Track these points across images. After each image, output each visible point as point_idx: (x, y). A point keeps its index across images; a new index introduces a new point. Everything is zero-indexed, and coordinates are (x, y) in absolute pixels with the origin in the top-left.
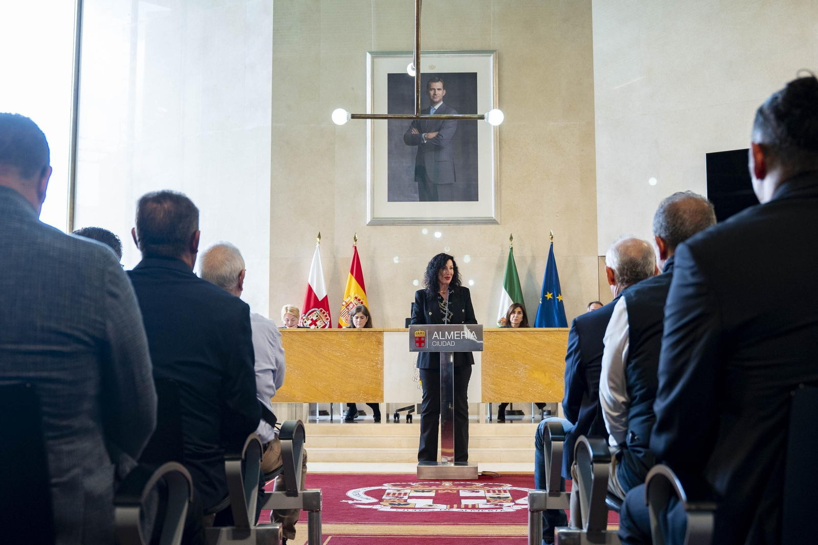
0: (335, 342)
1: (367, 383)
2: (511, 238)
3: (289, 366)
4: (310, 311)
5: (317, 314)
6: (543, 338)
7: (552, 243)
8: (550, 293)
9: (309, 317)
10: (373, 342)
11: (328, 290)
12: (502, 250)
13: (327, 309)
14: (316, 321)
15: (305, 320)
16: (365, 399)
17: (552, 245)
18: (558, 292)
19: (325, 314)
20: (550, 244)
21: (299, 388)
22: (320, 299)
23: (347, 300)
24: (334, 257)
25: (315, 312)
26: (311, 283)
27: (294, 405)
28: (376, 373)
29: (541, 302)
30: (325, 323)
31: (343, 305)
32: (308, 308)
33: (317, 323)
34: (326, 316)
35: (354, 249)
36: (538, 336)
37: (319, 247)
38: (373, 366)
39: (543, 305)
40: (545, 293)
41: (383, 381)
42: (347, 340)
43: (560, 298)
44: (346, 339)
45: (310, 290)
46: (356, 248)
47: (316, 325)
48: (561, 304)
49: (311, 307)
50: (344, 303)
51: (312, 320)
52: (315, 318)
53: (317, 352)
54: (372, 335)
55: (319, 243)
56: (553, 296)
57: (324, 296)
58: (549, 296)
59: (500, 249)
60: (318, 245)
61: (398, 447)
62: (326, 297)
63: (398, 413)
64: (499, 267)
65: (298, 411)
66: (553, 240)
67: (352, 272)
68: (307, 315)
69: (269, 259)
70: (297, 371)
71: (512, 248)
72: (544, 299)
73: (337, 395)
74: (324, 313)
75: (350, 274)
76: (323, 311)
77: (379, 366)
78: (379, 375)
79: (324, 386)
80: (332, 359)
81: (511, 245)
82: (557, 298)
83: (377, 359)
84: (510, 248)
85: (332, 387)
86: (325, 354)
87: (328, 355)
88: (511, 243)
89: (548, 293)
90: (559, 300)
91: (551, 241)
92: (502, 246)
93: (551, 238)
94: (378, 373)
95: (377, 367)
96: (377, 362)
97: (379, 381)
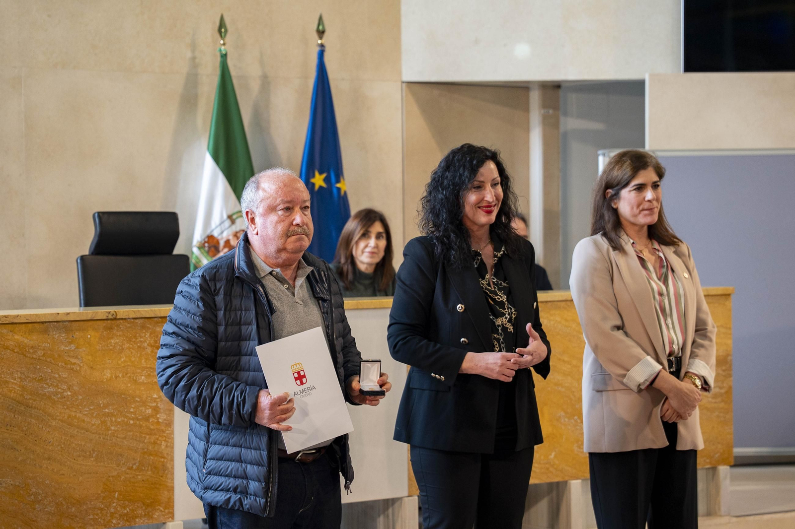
0: (40, 353)
1: (131, 468)
2: (222, 28)
7: (322, 46)
8: (320, 174)
10: (144, 348)
12: (194, 58)
16: (126, 514)
17: (322, 53)
18: (339, 173)
28: (153, 439)
38: (147, 419)
40: (310, 173)
41: (172, 460)
42: (73, 347)
43: (342, 186)
44: (70, 343)
48: (344, 201)
54: (143, 327)
56: (327, 180)
58: (319, 181)
59: (189, 55)
71: (226, 55)
77: (162, 418)
78: (163, 444)
79: (11, 487)
80: (34, 406)
81: (224, 44)
82: (338, 185)
83: (157, 397)
84: (218, 55)
85: (34, 490)
86: (11, 391)
87: (22, 395)
88: (222, 42)
89: (317, 174)
90: (342, 193)
91: (319, 42)
92: (193, 46)
93: (321, 33)
94: (160, 438)
95: (158, 419)
96: (157, 404)
97: (162, 460)
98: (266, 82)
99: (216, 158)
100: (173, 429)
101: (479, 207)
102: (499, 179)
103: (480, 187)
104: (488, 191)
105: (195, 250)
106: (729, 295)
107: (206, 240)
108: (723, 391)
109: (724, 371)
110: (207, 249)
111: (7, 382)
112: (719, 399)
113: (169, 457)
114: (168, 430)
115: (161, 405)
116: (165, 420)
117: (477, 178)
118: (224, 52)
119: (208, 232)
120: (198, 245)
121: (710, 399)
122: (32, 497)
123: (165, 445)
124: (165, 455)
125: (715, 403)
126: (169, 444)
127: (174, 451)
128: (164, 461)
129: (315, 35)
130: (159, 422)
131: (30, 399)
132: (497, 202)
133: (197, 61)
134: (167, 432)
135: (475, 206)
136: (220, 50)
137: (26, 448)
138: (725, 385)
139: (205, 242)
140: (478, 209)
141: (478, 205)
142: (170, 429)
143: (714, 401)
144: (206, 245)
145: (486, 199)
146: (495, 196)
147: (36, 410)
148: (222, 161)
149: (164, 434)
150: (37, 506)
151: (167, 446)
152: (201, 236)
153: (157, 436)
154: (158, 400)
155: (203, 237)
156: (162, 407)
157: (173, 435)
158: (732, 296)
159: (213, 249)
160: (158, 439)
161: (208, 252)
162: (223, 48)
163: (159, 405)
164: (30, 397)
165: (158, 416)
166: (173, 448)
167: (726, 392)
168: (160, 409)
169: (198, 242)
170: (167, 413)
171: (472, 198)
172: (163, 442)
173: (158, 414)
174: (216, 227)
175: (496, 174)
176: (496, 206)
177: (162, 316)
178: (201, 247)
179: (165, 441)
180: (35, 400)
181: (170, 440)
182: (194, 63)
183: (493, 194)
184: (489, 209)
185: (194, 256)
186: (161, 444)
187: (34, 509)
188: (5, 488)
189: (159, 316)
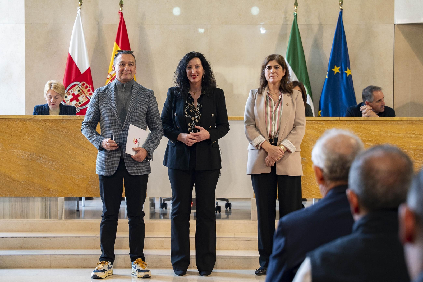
3: (42, 157)
4: (71, 85)
5: (78, 89)
6: (322, 128)
7: (342, 10)
8: (337, 67)
9: (70, 91)
11: (92, 61)
12: (286, 18)
13: (91, 83)
14: (78, 95)
15: (66, 95)
17: (341, 13)
18: (347, 65)
19: (88, 89)
20: (339, 11)
21: (54, 181)
22: (82, 71)
23: (112, 73)
24: (98, 24)
25: (77, 86)
26: (72, 52)
27: (49, 200)
29: (327, 77)
30: (88, 98)
31: (108, 78)
32: (68, 81)
33: (79, 98)
34: (89, 90)
35: (119, 16)
36: (316, 126)
37: (81, 13)
39: (329, 80)
40: (332, 66)
43: (348, 72)
45: (71, 61)
46: (122, 14)
47: (78, 100)
48: (349, 79)
49: (72, 80)
50: (109, 76)
51: (73, 94)
52: (76, 93)
53: (74, 141)
55: (81, 8)
56: (341, 70)
57: (87, 68)
58: (336, 70)
59: (284, 16)
60: (79, 10)
61: (161, 249)
62: (89, 69)
63: (165, 202)
64: (282, 37)
65: (53, 206)
66: (344, 7)
67: (117, 42)
68: (68, 89)
69: (24, 24)
70: (51, 163)
71: (296, 15)
72: (331, 73)
73: (97, 189)
74: (87, 87)
75: (115, 43)
76: (86, 85)
79: (82, 178)
80: (91, 149)
81: (296, 11)
82: (346, 72)
85: (91, 180)
86: (82, 144)
87: (86, 145)
89: (335, 67)
90: (348, 75)
91: (340, 8)
92: (286, 12)
93: (341, 5)
98: (321, 27)
101: (191, 76)
111: (81, 140)
117: (189, 64)
122: (90, 182)
131: (89, 147)
133: (287, 19)
135: (189, 75)
137: (88, 165)
147: (92, 151)
150: (92, 186)
162: (296, 12)
164: (89, 146)
171: (188, 71)
180: (91, 147)
184: (194, 76)
187: (91, 187)
188: (80, 178)
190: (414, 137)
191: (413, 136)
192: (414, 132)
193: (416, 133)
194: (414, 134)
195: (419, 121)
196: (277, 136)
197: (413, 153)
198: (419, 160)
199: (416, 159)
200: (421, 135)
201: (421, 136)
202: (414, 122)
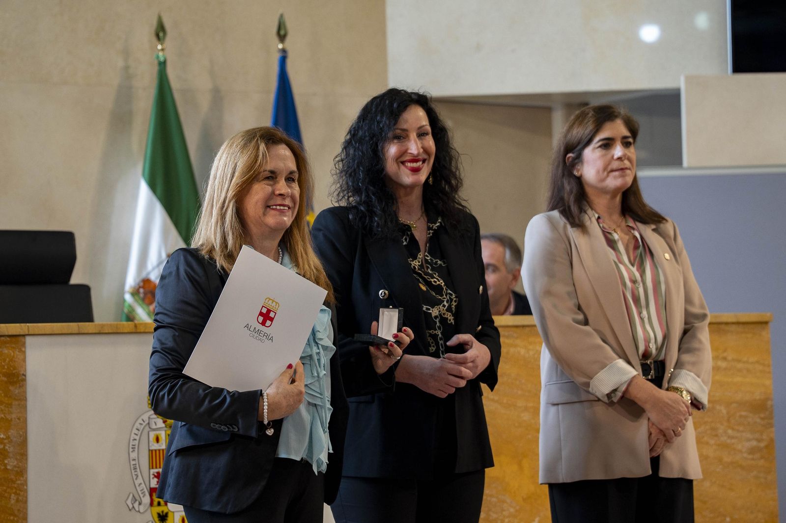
2: (160, 32)
7: (284, 51)
12: (127, 68)
20: (276, 57)
41: (25, 518)
59: (120, 63)
71: (164, 62)
77: (11, 464)
78: (12, 497)
81: (162, 50)
83: (5, 437)
84: (156, 62)
88: (160, 47)
91: (280, 46)
92: (126, 53)
93: (282, 37)
94: (8, 490)
95: (5, 465)
96: (4, 447)
97: (12, 518)
98: (218, 98)
99: (152, 185)
100: (26, 478)
101: (403, 163)
102: (429, 128)
103: (402, 137)
104: (413, 142)
105: (128, 297)
106: (766, 323)
107: (142, 284)
108: (762, 445)
109: (763, 419)
110: (142, 295)
112: (757, 455)
113: (21, 515)
114: (19, 480)
115: (9, 447)
116: (15, 466)
117: (398, 126)
118: (162, 59)
119: (144, 275)
120: (131, 290)
121: (745, 455)
123: (15, 498)
124: (16, 512)
125: (753, 459)
126: (20, 498)
127: (27, 506)
128: (14, 519)
129: (275, 39)
130: (7, 469)
132: (425, 156)
133: (131, 70)
134: (19, 482)
135: (397, 160)
136: (158, 57)
138: (764, 437)
139: (140, 287)
140: (401, 164)
141: (400, 160)
142: (22, 478)
143: (750, 457)
144: (141, 290)
145: (409, 151)
146: (422, 148)
148: (159, 189)
149: (13, 485)
151: (17, 501)
152: (135, 280)
153: (5, 488)
154: (6, 441)
155: (138, 281)
156: (11, 449)
157: (27, 486)
158: (770, 324)
159: (149, 295)
160: (5, 491)
161: (143, 300)
162: (161, 54)
163: (7, 447)
165: (6, 462)
166: (26, 502)
167: (766, 447)
168: (8, 452)
169: (131, 287)
170: (18, 457)
171: (393, 150)
172: (13, 495)
173: (6, 459)
174: (154, 269)
175: (425, 122)
176: (427, 162)
177: (10, 334)
178: (135, 293)
179: (15, 493)
181: (22, 493)
182: (127, 74)
183: (420, 146)
184: (415, 165)
185: (126, 305)
186: (10, 498)
189: (7, 334)
190: (725, 369)
191: (723, 364)
192: (725, 354)
193: (730, 358)
194: (725, 359)
195: (733, 323)
196: (661, 358)
197: (724, 411)
198: (738, 431)
199: (733, 429)
200: (739, 361)
201: (739, 366)
202: (723, 326)
